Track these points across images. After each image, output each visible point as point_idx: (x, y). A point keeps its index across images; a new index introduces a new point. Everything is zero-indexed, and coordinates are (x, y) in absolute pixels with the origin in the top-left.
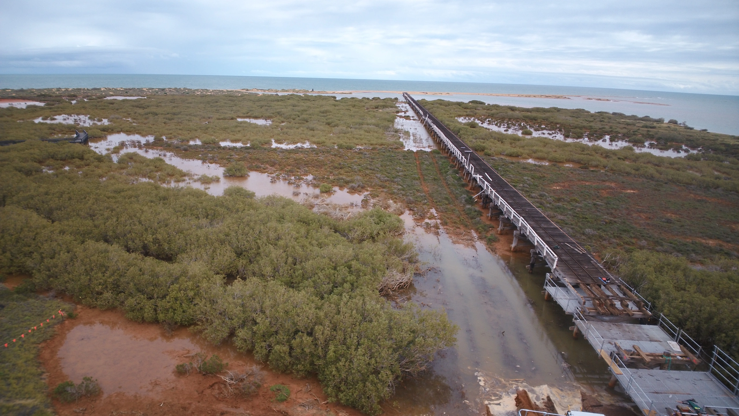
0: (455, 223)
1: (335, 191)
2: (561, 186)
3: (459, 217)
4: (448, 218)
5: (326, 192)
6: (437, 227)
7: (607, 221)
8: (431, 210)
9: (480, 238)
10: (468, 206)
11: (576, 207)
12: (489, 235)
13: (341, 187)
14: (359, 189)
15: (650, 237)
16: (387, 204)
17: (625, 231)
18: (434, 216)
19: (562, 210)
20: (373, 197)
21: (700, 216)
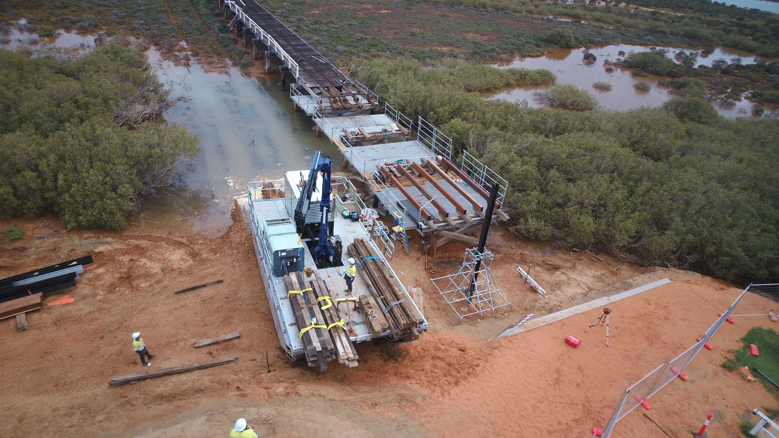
0: (207, 52)
1: (59, 34)
2: (320, 10)
3: (211, 47)
4: (200, 49)
5: (48, 36)
6: (187, 59)
7: (358, 38)
8: (181, 43)
9: (235, 65)
10: (221, 35)
11: (332, 27)
12: (243, 61)
13: (68, 29)
14: (92, 27)
15: (395, 49)
16: (126, 41)
17: (373, 45)
18: (184, 48)
19: (319, 32)
20: (109, 36)
21: (440, 28)
